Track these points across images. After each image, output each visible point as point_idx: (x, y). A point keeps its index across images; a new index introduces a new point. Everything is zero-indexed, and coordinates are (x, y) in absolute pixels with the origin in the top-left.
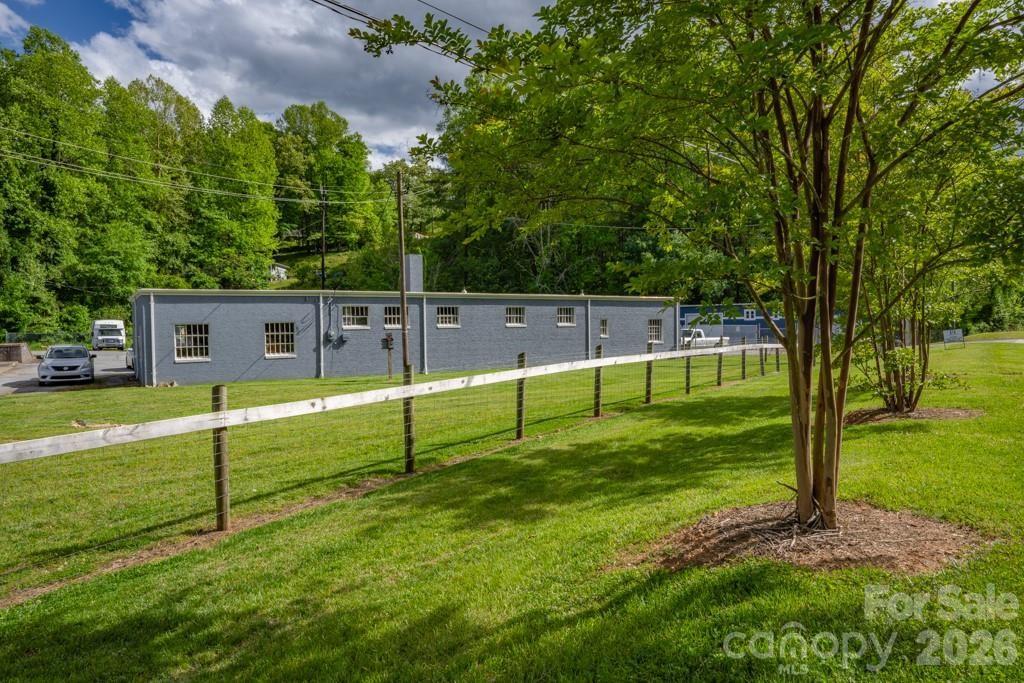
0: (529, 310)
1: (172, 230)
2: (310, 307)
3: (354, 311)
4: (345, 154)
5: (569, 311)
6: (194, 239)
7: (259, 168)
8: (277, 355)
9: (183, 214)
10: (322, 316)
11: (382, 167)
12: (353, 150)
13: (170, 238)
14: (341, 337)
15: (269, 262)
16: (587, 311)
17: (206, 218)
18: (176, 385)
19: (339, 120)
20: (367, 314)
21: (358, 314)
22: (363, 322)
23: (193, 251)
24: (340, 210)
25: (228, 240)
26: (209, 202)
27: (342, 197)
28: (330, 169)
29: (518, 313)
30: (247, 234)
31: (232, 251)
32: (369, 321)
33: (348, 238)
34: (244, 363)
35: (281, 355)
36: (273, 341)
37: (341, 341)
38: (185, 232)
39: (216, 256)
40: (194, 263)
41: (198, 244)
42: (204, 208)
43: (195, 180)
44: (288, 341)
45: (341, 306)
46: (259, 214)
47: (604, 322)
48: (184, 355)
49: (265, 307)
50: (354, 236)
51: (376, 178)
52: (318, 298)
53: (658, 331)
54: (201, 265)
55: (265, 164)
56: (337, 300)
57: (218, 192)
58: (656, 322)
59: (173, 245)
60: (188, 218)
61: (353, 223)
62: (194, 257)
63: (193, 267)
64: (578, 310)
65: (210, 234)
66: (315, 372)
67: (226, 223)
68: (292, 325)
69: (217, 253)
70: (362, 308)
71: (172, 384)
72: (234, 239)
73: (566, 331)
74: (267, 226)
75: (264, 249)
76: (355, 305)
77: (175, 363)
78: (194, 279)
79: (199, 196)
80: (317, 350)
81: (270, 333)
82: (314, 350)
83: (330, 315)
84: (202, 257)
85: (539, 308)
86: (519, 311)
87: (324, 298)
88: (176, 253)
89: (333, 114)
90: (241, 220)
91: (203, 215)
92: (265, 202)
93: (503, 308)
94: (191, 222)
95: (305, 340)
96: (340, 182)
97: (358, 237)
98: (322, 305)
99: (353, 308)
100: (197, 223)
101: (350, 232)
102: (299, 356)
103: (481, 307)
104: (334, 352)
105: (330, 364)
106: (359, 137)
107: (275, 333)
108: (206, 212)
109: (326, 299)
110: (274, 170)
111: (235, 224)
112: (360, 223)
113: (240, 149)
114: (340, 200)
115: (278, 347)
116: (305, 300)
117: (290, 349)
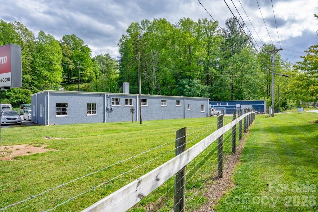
0: (168, 101)
1: (26, 73)
2: (102, 98)
3: (115, 100)
4: (83, 51)
5: (179, 101)
6: (33, 77)
7: (57, 55)
8: (90, 115)
9: (29, 68)
10: (105, 101)
11: (95, 57)
12: (86, 50)
13: (25, 76)
14: (112, 108)
15: (59, 86)
16: (184, 102)
17: (38, 70)
18: (56, 125)
19: (80, 40)
20: (119, 101)
21: (116, 101)
22: (118, 103)
23: (33, 81)
24: (82, 70)
25: (45, 78)
26: (39, 65)
27: (83, 65)
28: (79, 56)
29: (164, 102)
30: (52, 76)
31: (47, 81)
32: (120, 103)
33: (84, 79)
34: (79, 117)
35: (92, 115)
36: (89, 110)
37: (112, 110)
38: (30, 75)
39: (41, 83)
40: (33, 85)
41: (35, 79)
42: (37, 67)
43: (34, 57)
44: (94, 110)
45: (111, 98)
46: (56, 70)
47: (189, 105)
48: (59, 114)
49: (87, 97)
50: (87, 78)
51: (93, 60)
52: (104, 95)
53: (203, 108)
54: (36, 86)
55: (59, 53)
56: (110, 96)
57: (42, 61)
58: (202, 106)
59: (26, 79)
60: (31, 70)
61: (86, 74)
62: (33, 83)
63: (33, 87)
64: (182, 101)
65: (39, 76)
66: (103, 121)
67: (45, 73)
68: (95, 104)
69: (42, 82)
70: (118, 99)
71: (55, 125)
72: (48, 78)
73: (178, 108)
74: (59, 74)
75: (58, 81)
76: (116, 98)
77: (56, 117)
78: (33, 91)
79: (36, 63)
80: (104, 113)
81: (88, 107)
82: (103, 113)
83: (108, 101)
84: (36, 83)
85: (171, 100)
86: (165, 101)
87: (106, 95)
88: (27, 82)
89: (78, 38)
90: (50, 72)
91: (37, 69)
92: (58, 66)
93: (160, 100)
94: (32, 71)
95: (99, 109)
96: (82, 61)
97: (88, 79)
98: (105, 97)
99: (115, 99)
100: (34, 72)
101: (85, 77)
102: (98, 115)
103: (154, 100)
104: (109, 114)
105: (108, 118)
106: (87, 46)
107: (90, 107)
108: (38, 68)
109: (107, 96)
110: (61, 56)
111: (48, 73)
112: (89, 74)
113: (49, 47)
114: (82, 66)
115: (91, 112)
116: (100, 95)
117: (94, 112)
